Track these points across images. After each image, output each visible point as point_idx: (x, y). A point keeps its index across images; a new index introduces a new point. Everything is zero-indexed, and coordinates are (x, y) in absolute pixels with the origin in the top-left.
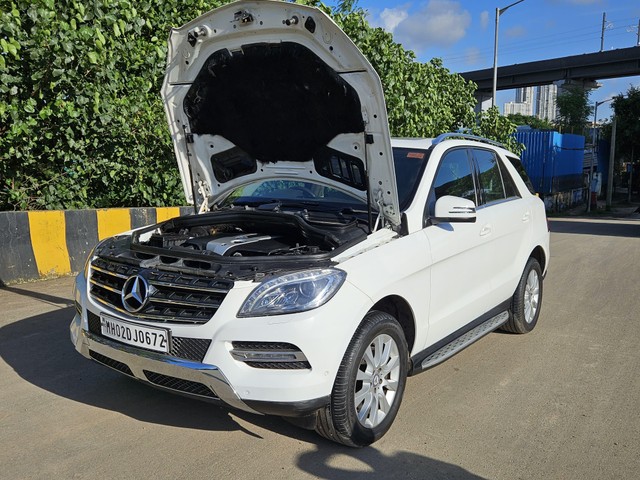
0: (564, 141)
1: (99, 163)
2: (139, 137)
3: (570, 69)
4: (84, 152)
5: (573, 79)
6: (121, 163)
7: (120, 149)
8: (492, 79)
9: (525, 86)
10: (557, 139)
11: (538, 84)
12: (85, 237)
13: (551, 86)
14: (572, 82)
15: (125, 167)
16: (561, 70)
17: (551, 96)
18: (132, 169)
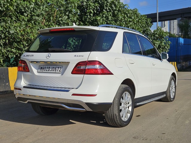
0: (184, 41)
1: (8, 49)
2: (24, 39)
3: (183, 13)
4: (2, 45)
5: (185, 17)
6: (15, 49)
7: (16, 44)
8: (156, 17)
9: (165, 20)
10: (182, 40)
11: (170, 20)
12: (4, 79)
13: (175, 21)
14: (184, 19)
15: (18, 51)
16: (179, 14)
17: (175, 25)
18: (20, 52)
